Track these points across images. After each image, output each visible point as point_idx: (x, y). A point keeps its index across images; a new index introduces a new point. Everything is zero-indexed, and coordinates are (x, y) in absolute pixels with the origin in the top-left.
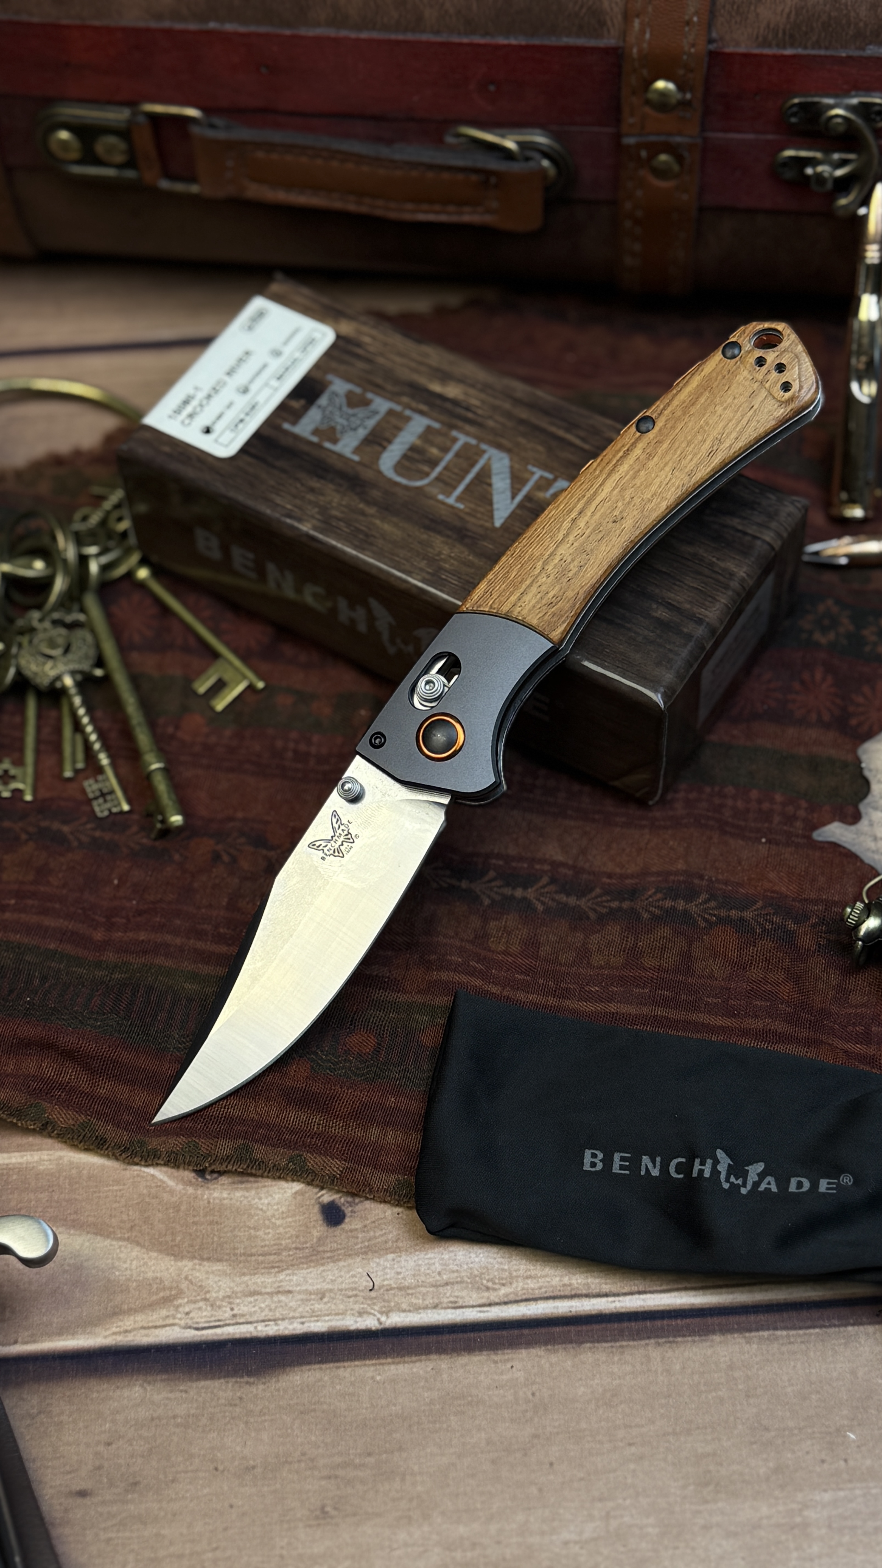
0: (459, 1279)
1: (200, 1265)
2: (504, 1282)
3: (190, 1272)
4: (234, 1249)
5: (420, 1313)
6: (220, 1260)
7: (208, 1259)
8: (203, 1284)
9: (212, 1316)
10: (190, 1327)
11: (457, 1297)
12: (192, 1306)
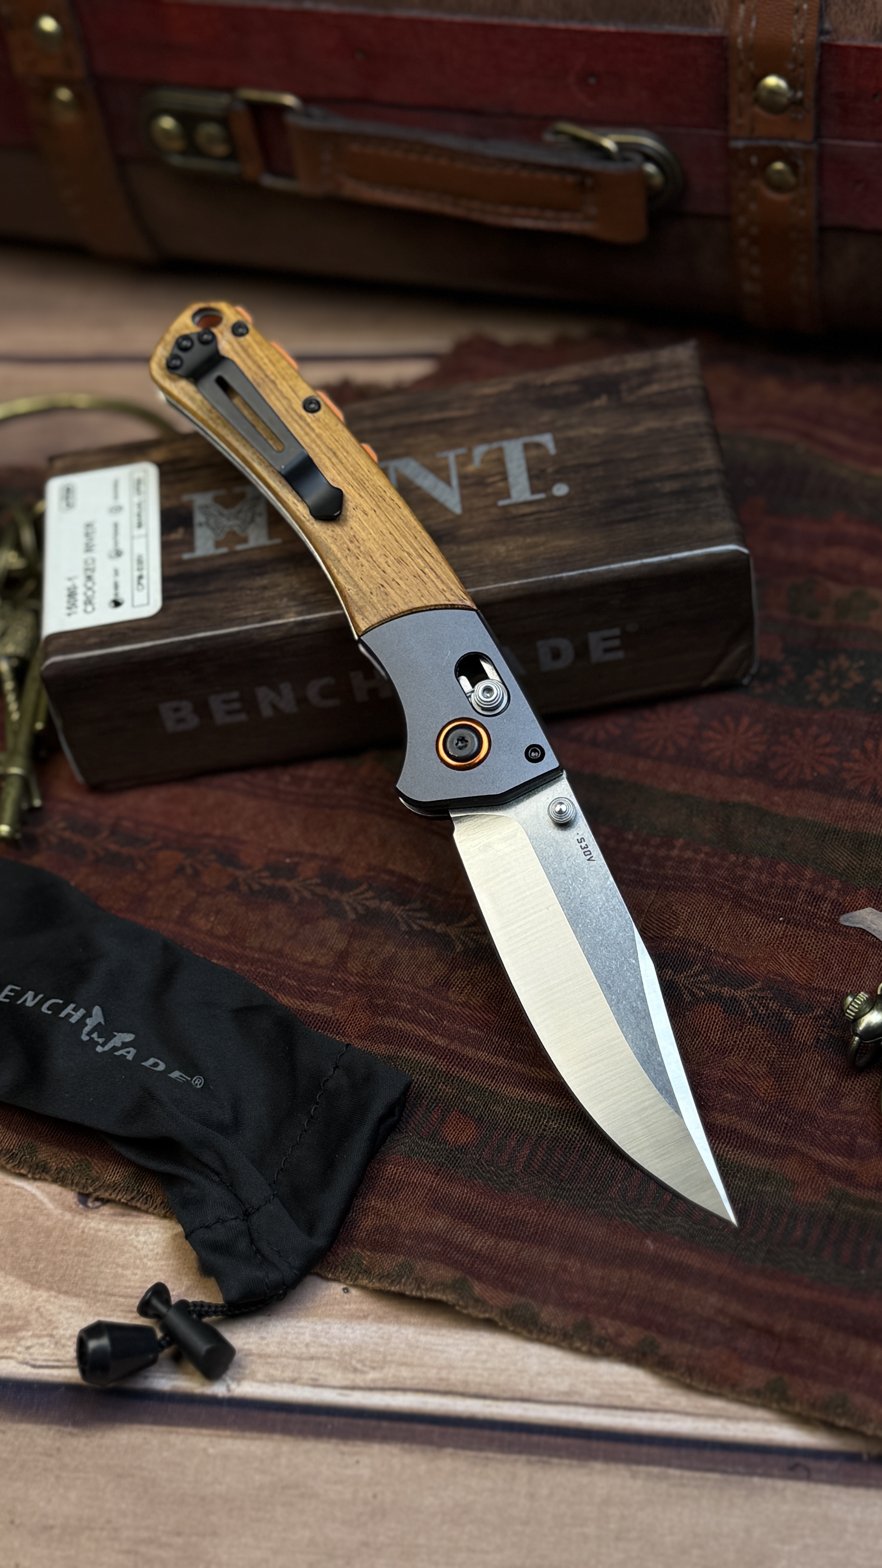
0: (326, 1355)
1: (56, 1297)
2: (375, 1365)
3: (43, 1304)
4: (96, 1285)
5: (274, 1386)
6: (77, 1295)
7: (66, 1293)
8: (54, 1319)
9: (53, 1354)
10: (27, 1363)
11: (320, 1374)
12: (35, 1341)
